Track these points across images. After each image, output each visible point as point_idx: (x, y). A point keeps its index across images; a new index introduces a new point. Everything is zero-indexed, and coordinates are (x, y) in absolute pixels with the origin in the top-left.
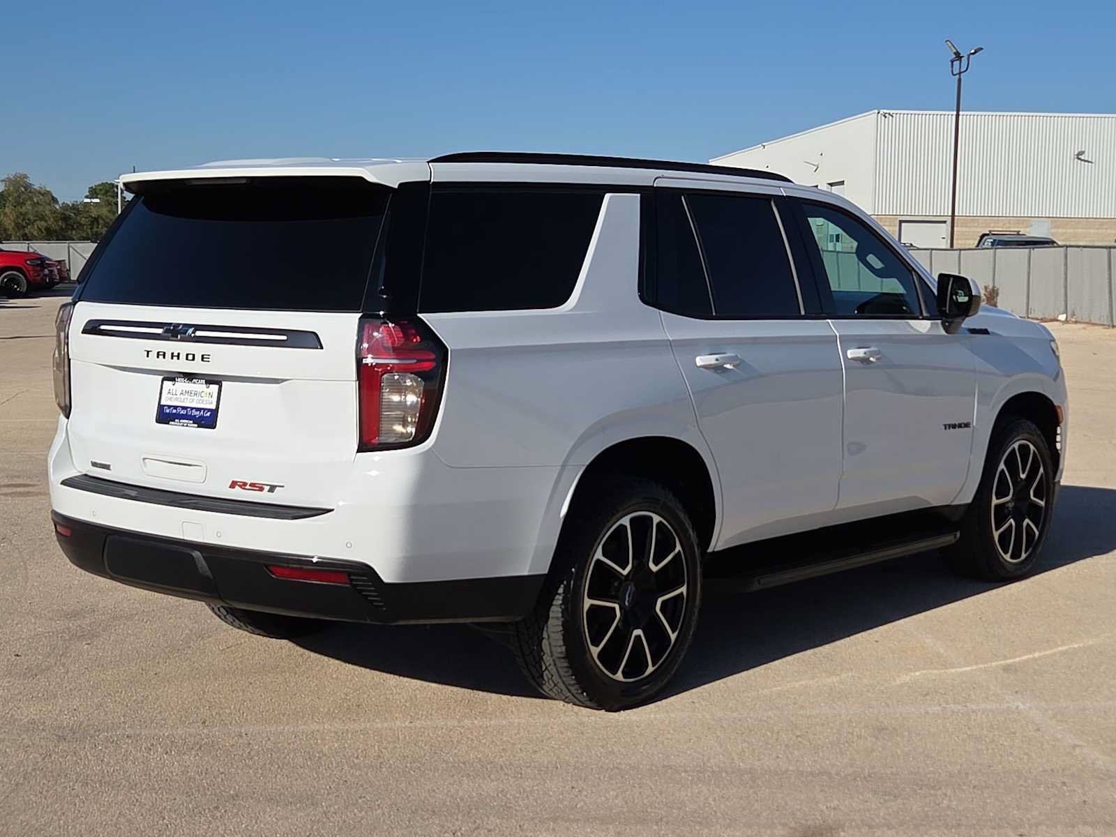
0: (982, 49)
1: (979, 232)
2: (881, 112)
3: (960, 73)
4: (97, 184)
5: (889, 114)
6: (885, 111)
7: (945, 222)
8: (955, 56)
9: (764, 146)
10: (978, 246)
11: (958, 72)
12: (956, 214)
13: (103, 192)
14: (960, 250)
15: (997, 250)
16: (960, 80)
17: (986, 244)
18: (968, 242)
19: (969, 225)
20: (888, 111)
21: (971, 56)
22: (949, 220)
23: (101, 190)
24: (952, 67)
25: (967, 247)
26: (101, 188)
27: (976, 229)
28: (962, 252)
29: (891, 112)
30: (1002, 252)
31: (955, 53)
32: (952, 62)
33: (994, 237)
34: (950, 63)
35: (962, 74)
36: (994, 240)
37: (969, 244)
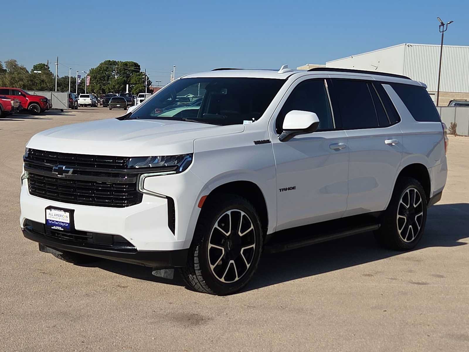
0: (453, 22)
1: (449, 99)
2: (407, 44)
3: (443, 31)
4: (37, 64)
5: (411, 45)
6: (409, 44)
7: (434, 94)
8: (441, 24)
9: (352, 57)
10: (449, 105)
11: (442, 31)
12: (440, 91)
13: (40, 68)
14: (441, 107)
15: (457, 108)
16: (443, 34)
17: (452, 104)
18: (444, 103)
19: (445, 96)
20: (410, 44)
21: (448, 24)
22: (436, 93)
23: (39, 67)
24: (440, 28)
25: (444, 106)
26: (39, 66)
27: (448, 98)
28: (442, 108)
29: (412, 44)
30: (459, 109)
31: (441, 23)
32: (440, 26)
33: (456, 102)
34: (439, 27)
35: (444, 32)
36: (456, 103)
37: (445, 105)
